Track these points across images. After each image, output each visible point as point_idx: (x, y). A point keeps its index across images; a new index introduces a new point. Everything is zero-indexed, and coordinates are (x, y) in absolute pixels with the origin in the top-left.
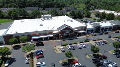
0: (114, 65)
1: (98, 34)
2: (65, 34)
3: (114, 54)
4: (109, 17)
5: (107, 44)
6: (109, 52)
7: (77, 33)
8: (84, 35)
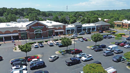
0: (88, 57)
1: (79, 33)
3: (92, 48)
4: (93, 20)
5: (87, 41)
6: (88, 47)
7: (52, 32)
8: (62, 34)
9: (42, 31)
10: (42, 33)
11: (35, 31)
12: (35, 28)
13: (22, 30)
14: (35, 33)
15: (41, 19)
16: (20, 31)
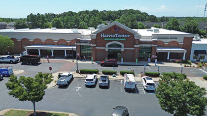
2: (110, 46)
7: (150, 50)
8: (177, 61)
9: (122, 45)
10: (122, 50)
11: (107, 45)
12: (108, 38)
13: (83, 41)
14: (107, 50)
15: (140, 25)
16: (79, 41)
